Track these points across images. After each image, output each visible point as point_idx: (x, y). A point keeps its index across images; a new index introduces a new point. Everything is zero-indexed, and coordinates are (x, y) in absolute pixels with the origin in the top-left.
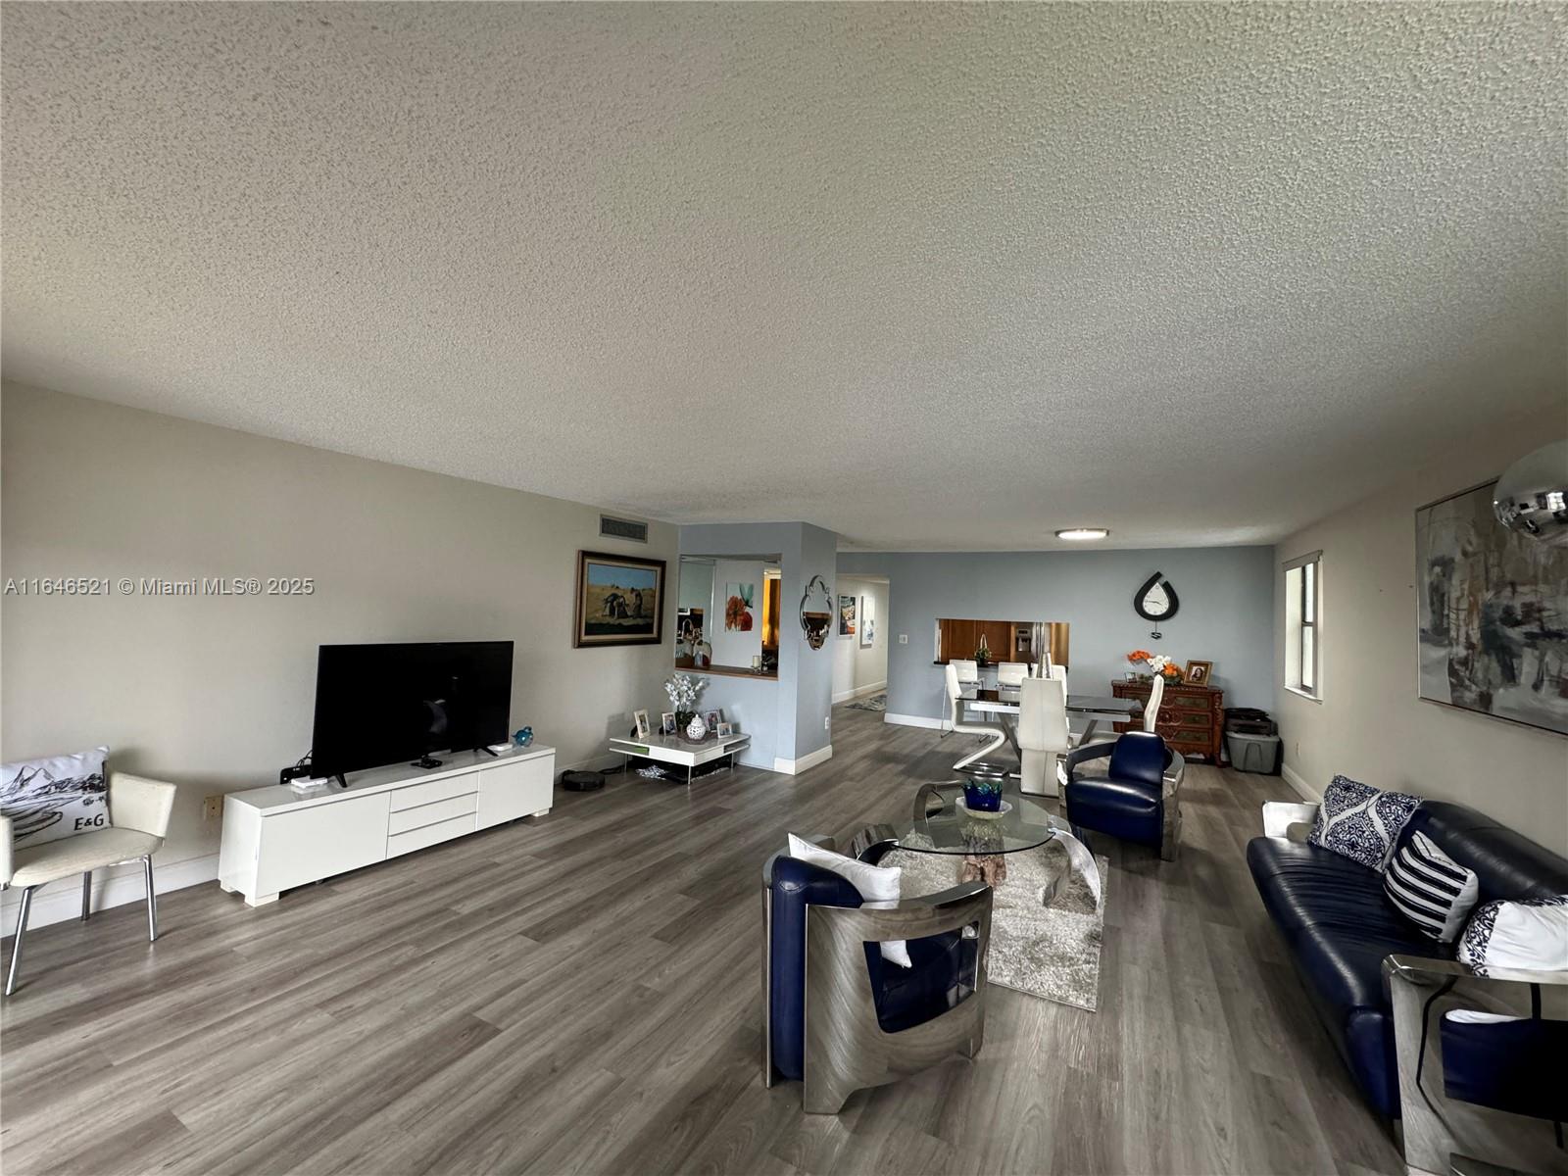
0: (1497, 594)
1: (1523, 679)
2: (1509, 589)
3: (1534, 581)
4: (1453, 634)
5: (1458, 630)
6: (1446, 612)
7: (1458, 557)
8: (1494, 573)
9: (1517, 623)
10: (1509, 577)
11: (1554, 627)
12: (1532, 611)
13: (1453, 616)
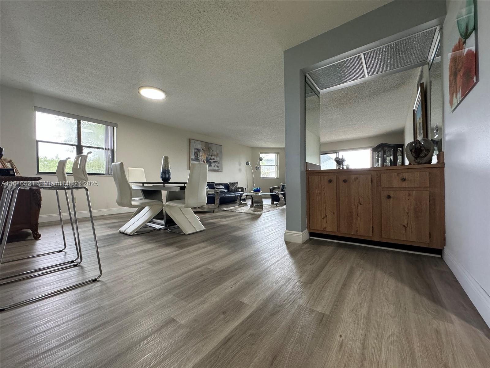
0: (209, 156)
1: (212, 166)
2: (211, 156)
3: (214, 156)
4: (200, 160)
5: (201, 160)
6: (199, 157)
7: (202, 150)
8: (208, 154)
9: (212, 160)
10: (211, 155)
11: (216, 161)
12: (213, 159)
13: (200, 157)
